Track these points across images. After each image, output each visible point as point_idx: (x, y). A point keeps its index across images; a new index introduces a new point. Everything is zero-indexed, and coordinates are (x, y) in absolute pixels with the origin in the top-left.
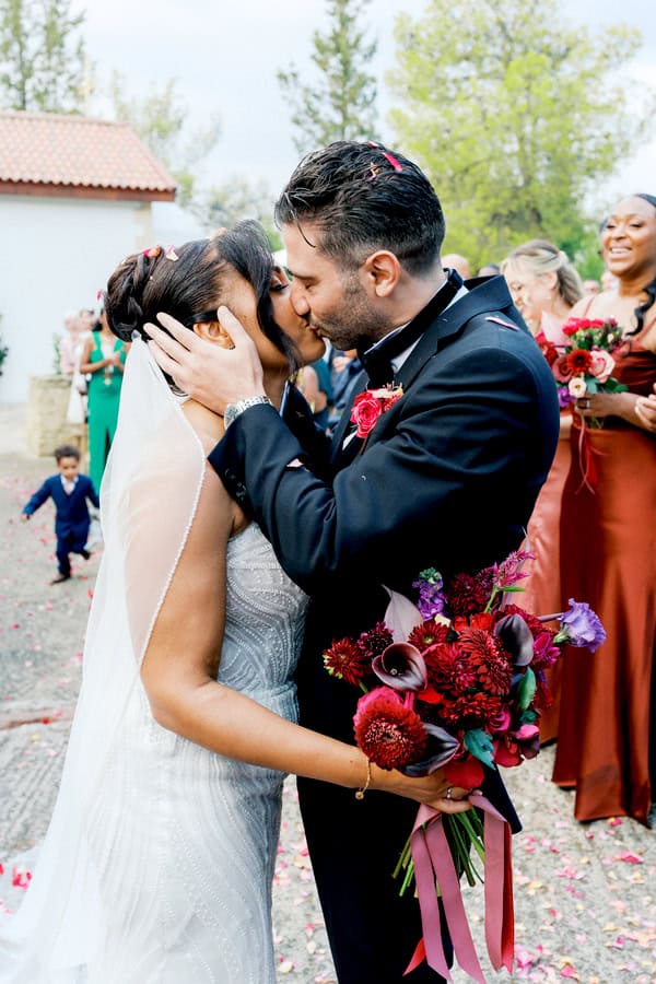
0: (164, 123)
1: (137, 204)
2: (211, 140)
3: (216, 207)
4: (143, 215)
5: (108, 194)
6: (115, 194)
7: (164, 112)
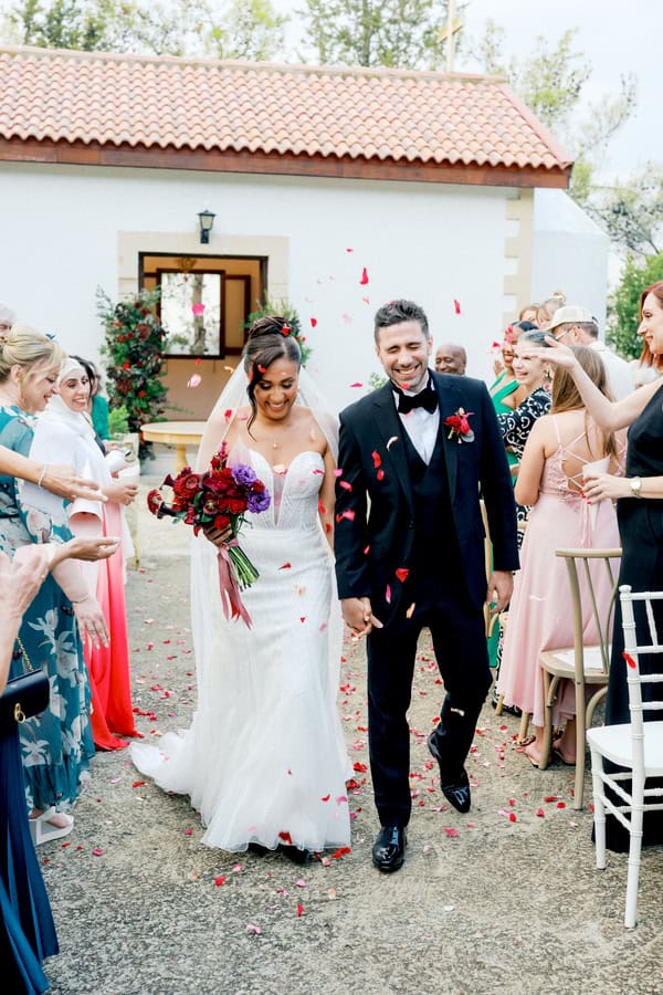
0: (554, 92)
1: (513, 191)
2: (618, 116)
3: (621, 210)
4: (520, 207)
5: (470, 174)
6: (480, 175)
7: (553, 78)
